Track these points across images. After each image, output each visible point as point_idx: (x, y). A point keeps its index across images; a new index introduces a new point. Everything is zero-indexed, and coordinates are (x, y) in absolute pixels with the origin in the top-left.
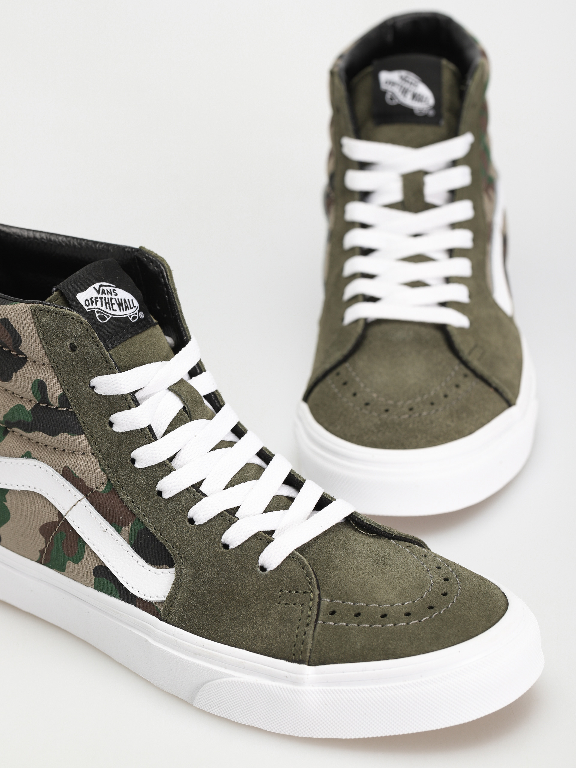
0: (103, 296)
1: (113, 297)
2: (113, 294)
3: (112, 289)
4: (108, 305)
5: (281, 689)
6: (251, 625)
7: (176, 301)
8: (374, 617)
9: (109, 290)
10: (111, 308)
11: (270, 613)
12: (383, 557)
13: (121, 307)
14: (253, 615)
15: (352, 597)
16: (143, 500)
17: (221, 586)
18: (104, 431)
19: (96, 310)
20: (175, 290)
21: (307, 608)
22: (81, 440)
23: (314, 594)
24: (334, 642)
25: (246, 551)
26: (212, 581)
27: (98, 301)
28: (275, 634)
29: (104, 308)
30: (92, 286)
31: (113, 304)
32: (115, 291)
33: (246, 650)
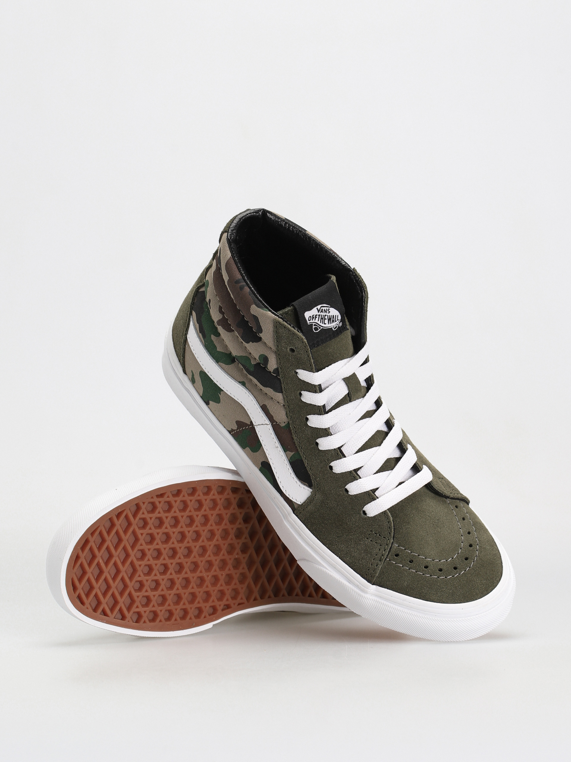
0: (321, 314)
1: (327, 314)
2: (327, 312)
3: (328, 308)
4: (322, 320)
5: (352, 590)
6: (347, 545)
7: (365, 318)
8: (420, 567)
9: (326, 310)
10: (323, 322)
11: (360, 543)
12: (438, 520)
13: (330, 321)
14: (350, 540)
15: (412, 547)
16: (306, 444)
17: (336, 514)
18: (295, 397)
19: (314, 324)
20: (367, 311)
21: (382, 549)
22: (279, 397)
23: (390, 542)
24: (392, 575)
25: (358, 499)
26: (332, 509)
27: (317, 317)
28: (359, 557)
29: (319, 322)
30: (316, 307)
31: (325, 319)
32: (329, 310)
33: (339, 558)
